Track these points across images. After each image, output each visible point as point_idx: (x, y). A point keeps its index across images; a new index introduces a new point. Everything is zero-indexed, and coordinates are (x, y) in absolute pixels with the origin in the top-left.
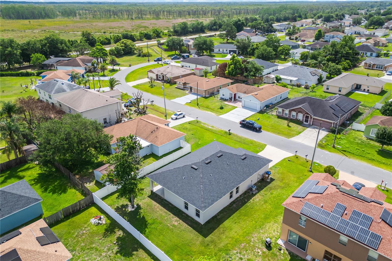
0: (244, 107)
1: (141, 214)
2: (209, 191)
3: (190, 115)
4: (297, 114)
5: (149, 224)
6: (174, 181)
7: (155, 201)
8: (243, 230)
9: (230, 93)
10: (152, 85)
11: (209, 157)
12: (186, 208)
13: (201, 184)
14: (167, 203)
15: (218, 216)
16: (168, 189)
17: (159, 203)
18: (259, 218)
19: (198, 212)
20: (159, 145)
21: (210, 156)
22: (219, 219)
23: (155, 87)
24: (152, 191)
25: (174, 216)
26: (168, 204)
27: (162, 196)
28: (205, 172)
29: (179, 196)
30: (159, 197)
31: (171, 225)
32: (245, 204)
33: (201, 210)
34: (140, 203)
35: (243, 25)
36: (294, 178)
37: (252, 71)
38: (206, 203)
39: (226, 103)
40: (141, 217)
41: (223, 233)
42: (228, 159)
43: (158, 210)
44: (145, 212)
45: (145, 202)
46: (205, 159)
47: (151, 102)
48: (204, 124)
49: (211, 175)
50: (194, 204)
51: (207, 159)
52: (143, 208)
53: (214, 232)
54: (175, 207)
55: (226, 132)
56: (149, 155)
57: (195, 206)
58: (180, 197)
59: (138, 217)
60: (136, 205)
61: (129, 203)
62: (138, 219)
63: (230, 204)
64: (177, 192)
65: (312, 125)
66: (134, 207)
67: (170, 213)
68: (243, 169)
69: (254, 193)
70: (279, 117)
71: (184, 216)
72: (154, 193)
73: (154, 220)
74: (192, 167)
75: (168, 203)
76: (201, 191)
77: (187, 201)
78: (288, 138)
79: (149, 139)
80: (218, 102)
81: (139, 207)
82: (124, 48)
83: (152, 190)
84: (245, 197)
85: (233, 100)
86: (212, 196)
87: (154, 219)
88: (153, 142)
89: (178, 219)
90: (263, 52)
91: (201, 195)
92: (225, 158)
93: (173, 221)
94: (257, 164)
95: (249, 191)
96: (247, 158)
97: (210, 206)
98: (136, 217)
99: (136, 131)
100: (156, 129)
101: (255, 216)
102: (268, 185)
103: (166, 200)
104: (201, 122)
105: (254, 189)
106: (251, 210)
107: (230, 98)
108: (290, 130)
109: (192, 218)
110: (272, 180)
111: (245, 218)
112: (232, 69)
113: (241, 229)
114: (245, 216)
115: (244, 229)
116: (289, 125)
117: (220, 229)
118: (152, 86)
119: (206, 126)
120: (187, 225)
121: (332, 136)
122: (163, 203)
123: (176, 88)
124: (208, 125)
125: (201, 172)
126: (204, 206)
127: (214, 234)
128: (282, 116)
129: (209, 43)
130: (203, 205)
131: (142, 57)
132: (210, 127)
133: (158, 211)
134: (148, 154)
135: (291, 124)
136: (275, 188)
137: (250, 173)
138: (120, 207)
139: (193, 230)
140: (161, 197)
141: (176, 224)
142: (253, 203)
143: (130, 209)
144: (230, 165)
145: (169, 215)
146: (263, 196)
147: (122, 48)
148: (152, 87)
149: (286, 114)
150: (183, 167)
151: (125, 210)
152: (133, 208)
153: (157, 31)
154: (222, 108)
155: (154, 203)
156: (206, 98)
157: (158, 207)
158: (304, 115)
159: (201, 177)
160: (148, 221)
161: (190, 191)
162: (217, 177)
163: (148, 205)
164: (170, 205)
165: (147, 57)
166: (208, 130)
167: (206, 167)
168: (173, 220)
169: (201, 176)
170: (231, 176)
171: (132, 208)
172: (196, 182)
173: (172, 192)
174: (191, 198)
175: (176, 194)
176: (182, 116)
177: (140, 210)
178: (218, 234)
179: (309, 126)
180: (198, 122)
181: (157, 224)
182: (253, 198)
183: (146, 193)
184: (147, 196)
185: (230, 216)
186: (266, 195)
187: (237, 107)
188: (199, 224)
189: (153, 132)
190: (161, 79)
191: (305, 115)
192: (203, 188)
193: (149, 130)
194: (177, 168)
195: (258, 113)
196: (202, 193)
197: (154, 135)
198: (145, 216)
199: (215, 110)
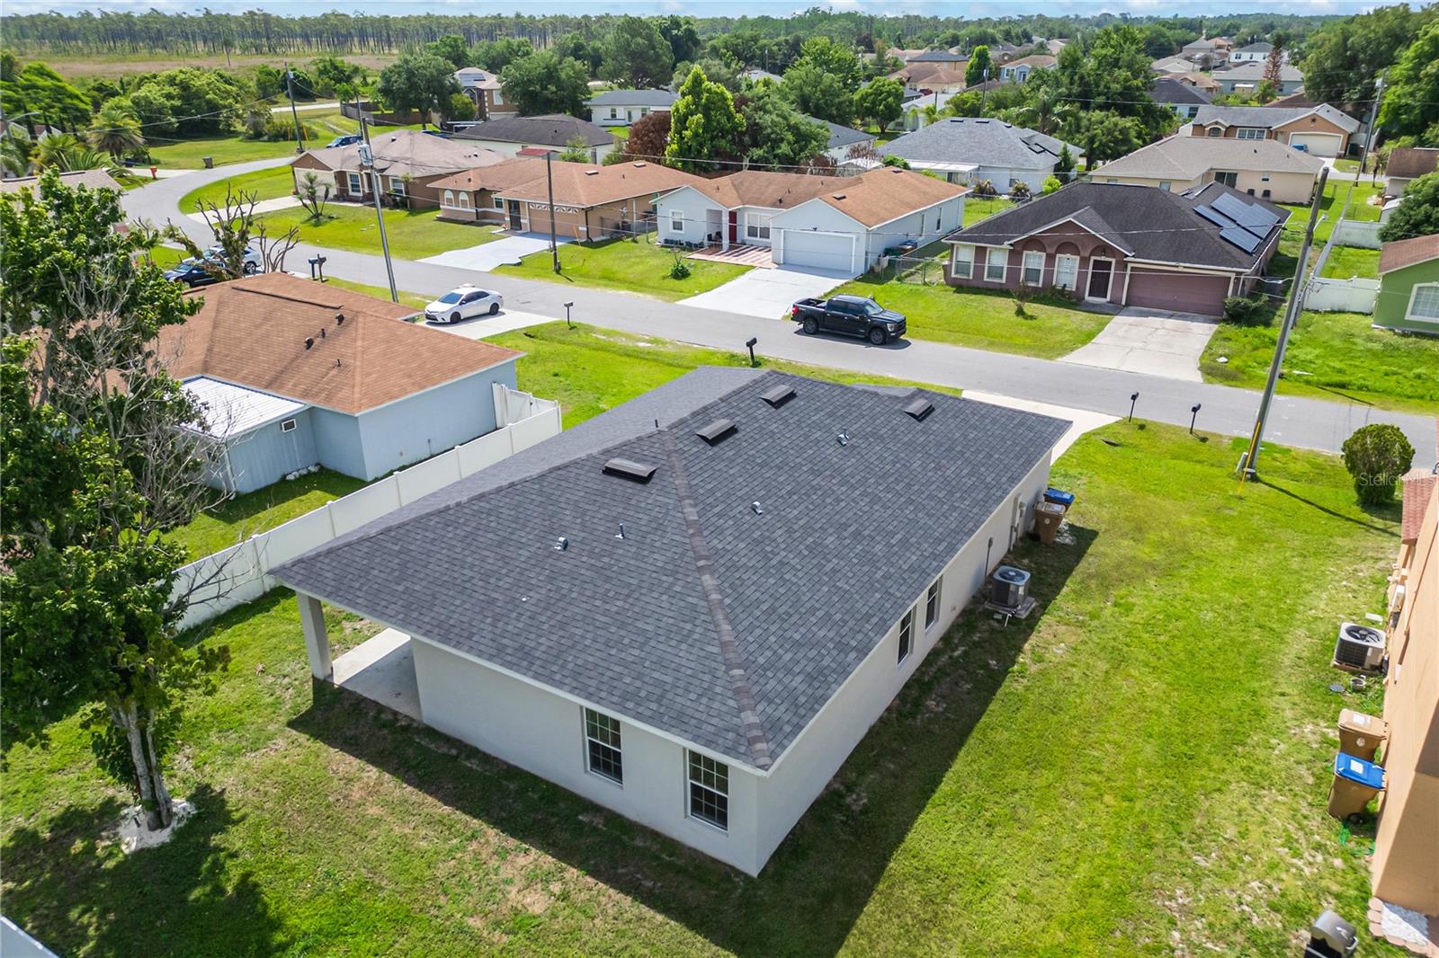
0: (785, 264)
1: (229, 863)
2: (773, 609)
3: (524, 305)
4: (1050, 259)
5: (293, 940)
6: (485, 577)
7: (351, 745)
8: (1072, 869)
9: (709, 211)
10: (317, 216)
11: (716, 404)
12: (606, 760)
13: (700, 569)
14: (444, 750)
15: (850, 788)
16: (445, 640)
17: (378, 759)
18: (1133, 770)
19: (708, 781)
20: (360, 408)
21: (722, 400)
22: (865, 811)
23: (334, 222)
24: (322, 686)
25: (512, 843)
26: (455, 758)
27: (402, 706)
28: (712, 492)
29: (537, 676)
30: (376, 718)
31: (498, 924)
32: (998, 684)
33: (748, 756)
34: (226, 781)
35: (690, 44)
36: (1193, 514)
37: (782, 140)
38: (771, 702)
39: (696, 256)
40: (230, 889)
41: (935, 920)
42: (831, 415)
43: (373, 811)
44: (260, 848)
45: (268, 763)
46: (694, 414)
47: (313, 263)
48: (607, 333)
49: (754, 509)
50: (677, 722)
51: (704, 414)
52: (243, 818)
53: (862, 922)
54: (514, 772)
55: (732, 356)
56: (297, 480)
57: (684, 733)
58: (550, 680)
59: (196, 893)
60: (189, 799)
61: (123, 794)
62: (199, 907)
63: (902, 696)
64: (521, 648)
65: (1127, 304)
66: (171, 815)
67: (475, 823)
68: (938, 468)
69: (1024, 615)
70: (961, 287)
71: (595, 829)
72: (342, 689)
73: (343, 899)
74: (609, 472)
75: (454, 752)
76: (710, 612)
77: (612, 705)
78: (1050, 358)
79: (290, 385)
80: (655, 254)
81: (211, 809)
82: (177, 103)
83: (320, 676)
84: (976, 645)
85: (726, 241)
86: (797, 644)
87: (343, 888)
88: (316, 395)
89: (548, 862)
90: (807, 90)
91: (724, 645)
92: (817, 410)
93: (509, 882)
94: (1003, 439)
95: (988, 606)
96: (938, 411)
97: (805, 718)
98: (184, 901)
99: (210, 350)
100: (334, 325)
101: (1099, 761)
102: (1078, 562)
103: (431, 732)
104: (589, 329)
105: (1021, 591)
106: (1053, 719)
107: (710, 237)
108: (1039, 329)
109: (655, 835)
110: (1085, 537)
111: (1039, 782)
112: (696, 135)
113: (1049, 868)
114: (1034, 763)
115: (1069, 861)
116: (1025, 310)
117: (897, 892)
118: (317, 219)
119: (622, 342)
120: (627, 901)
121: (1241, 335)
122: (410, 751)
123: (440, 219)
124: (628, 337)
125: (683, 492)
126: (761, 726)
127: (864, 942)
128: (976, 284)
129: (569, 77)
130: (750, 717)
131: (269, 141)
132: (641, 344)
133: (378, 821)
134: (291, 477)
135: (1030, 308)
136: (1127, 573)
137: (988, 487)
138: (47, 835)
139: (689, 934)
140: (395, 713)
141: (536, 903)
142: (1042, 673)
143: (133, 837)
144: (853, 447)
145: (473, 837)
146: (1082, 625)
147: (168, 104)
148: (317, 225)
149: (995, 272)
150: (542, 476)
151: (89, 850)
152: (158, 823)
153: (336, 68)
154: (681, 274)
155: (343, 763)
156: (589, 244)
157: (372, 791)
158: (1084, 262)
159: (689, 524)
160: (292, 921)
161: (622, 626)
162: (797, 518)
163: (289, 788)
164: (473, 764)
165: (294, 139)
166: (637, 357)
167: (712, 459)
168: (506, 872)
169: (692, 514)
170: (885, 507)
171: (152, 828)
172: (660, 560)
173: (480, 654)
174: (639, 677)
175: (510, 665)
176: (483, 306)
177: (216, 832)
178: (897, 939)
179: (1116, 308)
180: (572, 328)
181: (372, 930)
182: (1027, 646)
183: (278, 703)
184: (284, 719)
185: (935, 782)
186: (1093, 617)
187: (753, 267)
188: (727, 878)
189: (317, 341)
190: (360, 194)
191: (1093, 258)
192: (720, 590)
193: (289, 336)
194: (499, 490)
195: (856, 280)
196: (726, 627)
197: (325, 354)
198: (260, 877)
199: (650, 284)
